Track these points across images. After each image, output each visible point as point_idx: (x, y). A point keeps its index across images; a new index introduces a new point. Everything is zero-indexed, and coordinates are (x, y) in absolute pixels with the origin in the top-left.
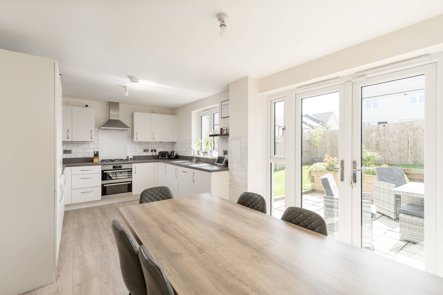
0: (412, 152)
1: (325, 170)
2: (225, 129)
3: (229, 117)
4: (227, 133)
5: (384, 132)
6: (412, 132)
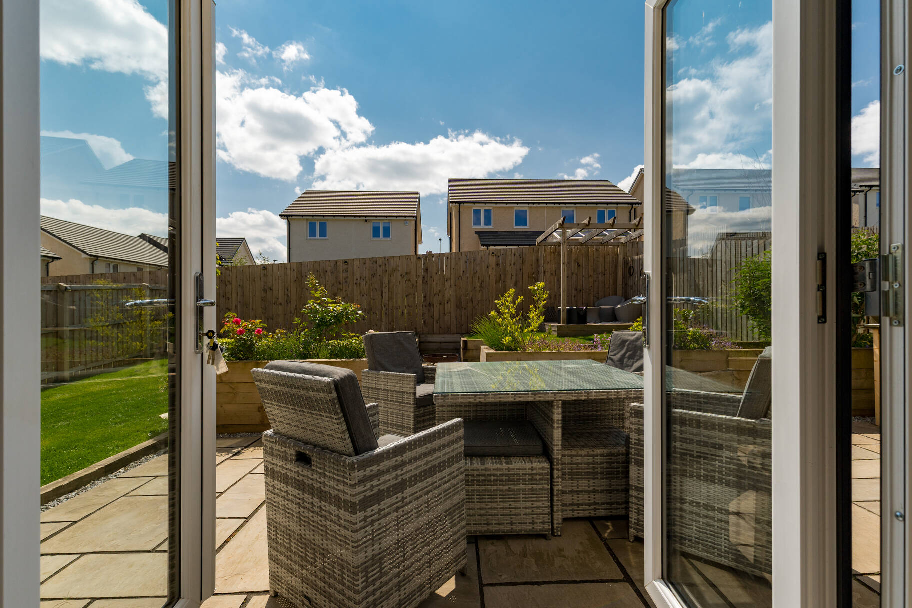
5: (345, 275)
6: (387, 277)
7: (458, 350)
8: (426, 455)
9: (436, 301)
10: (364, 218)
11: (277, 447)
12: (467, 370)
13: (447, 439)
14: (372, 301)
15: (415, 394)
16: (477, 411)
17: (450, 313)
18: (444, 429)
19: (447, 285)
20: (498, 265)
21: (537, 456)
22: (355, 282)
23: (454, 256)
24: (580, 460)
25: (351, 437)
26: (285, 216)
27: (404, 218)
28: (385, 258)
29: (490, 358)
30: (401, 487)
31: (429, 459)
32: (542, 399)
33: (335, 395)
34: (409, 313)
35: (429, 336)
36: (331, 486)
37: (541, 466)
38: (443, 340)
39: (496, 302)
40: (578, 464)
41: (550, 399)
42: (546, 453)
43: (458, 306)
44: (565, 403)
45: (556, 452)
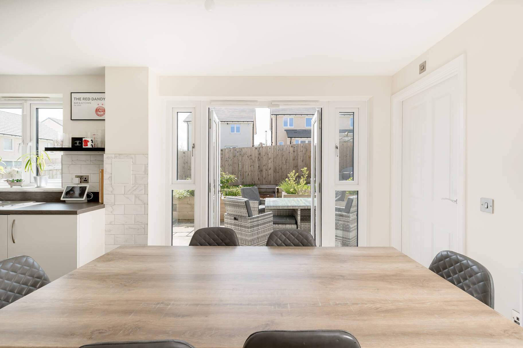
0: (241, 174)
1: (188, 196)
2: (89, 140)
3: (105, 120)
4: (92, 146)
6: (241, 157)
7: (274, 192)
8: (264, 219)
9: (264, 168)
10: (226, 122)
11: (229, 217)
12: (275, 200)
13: (268, 216)
14: (234, 168)
15: (258, 208)
16: (278, 213)
17: (271, 175)
18: (268, 214)
19: (270, 161)
20: (294, 152)
21: (293, 224)
22: (226, 160)
23: (273, 147)
24: (307, 226)
25: (248, 213)
26: (186, 121)
27: (247, 122)
28: (240, 148)
29: (285, 196)
30: (258, 225)
31: (264, 220)
32: (295, 208)
33: (245, 204)
34: (251, 174)
35: (261, 185)
36: (243, 224)
37: (294, 226)
38: (267, 187)
39: (288, 175)
40: (306, 227)
41: (297, 208)
42: (296, 223)
43: (275, 171)
44: (301, 209)
45: (298, 223)
